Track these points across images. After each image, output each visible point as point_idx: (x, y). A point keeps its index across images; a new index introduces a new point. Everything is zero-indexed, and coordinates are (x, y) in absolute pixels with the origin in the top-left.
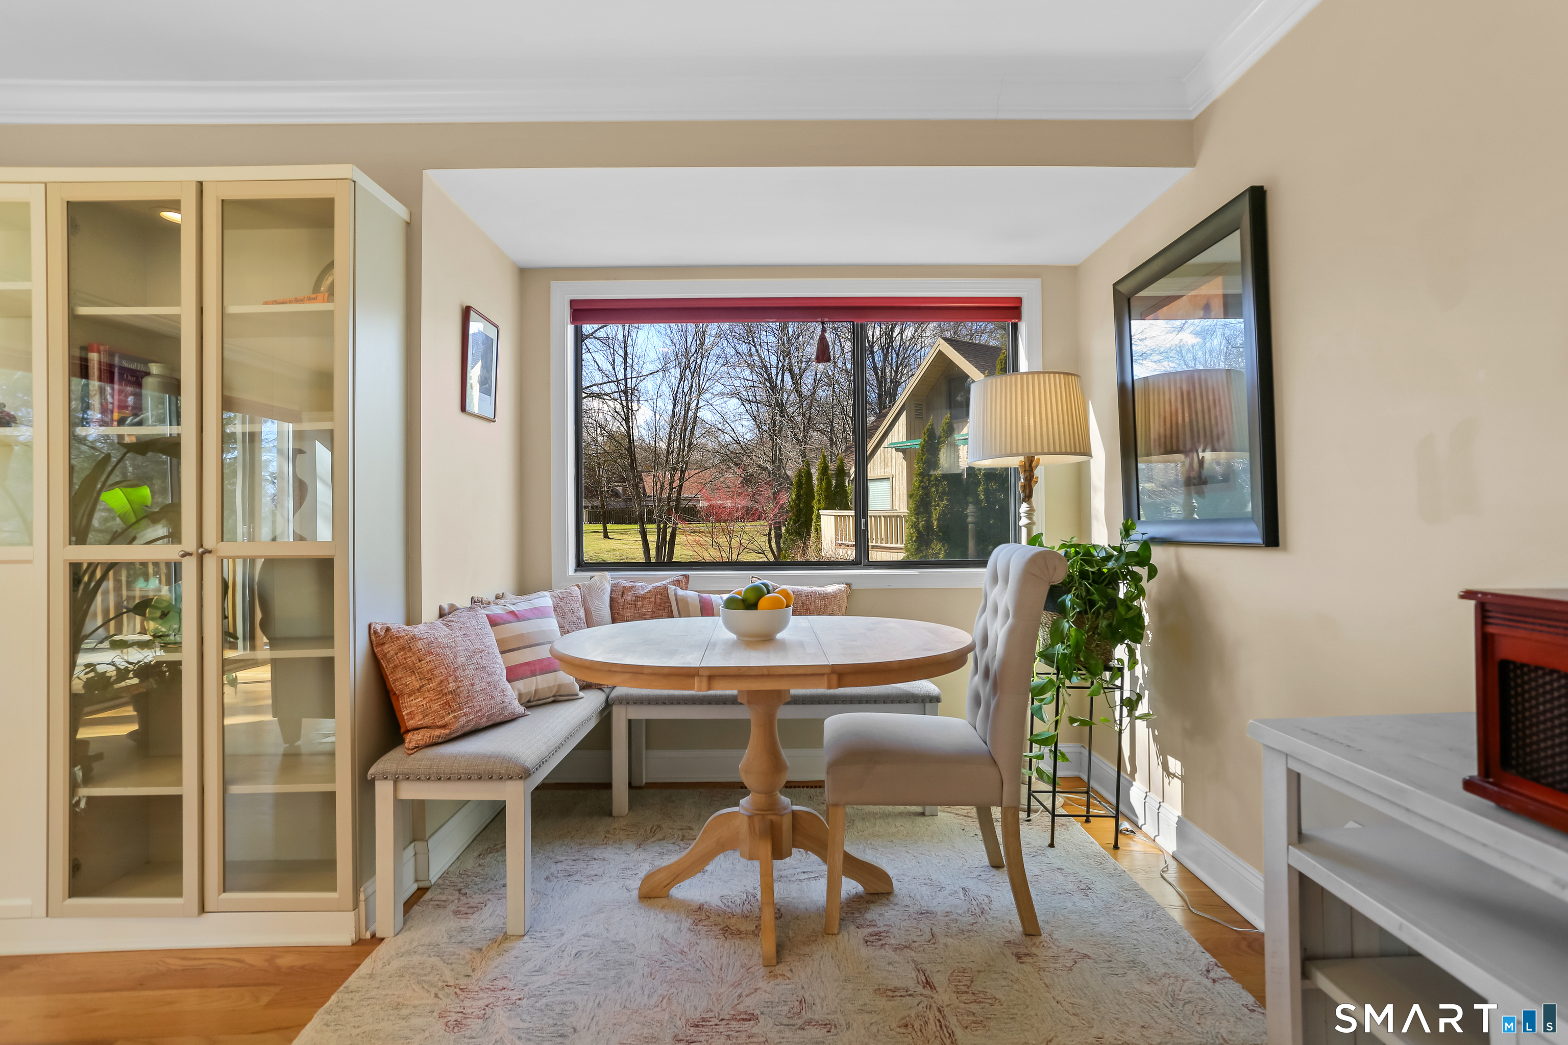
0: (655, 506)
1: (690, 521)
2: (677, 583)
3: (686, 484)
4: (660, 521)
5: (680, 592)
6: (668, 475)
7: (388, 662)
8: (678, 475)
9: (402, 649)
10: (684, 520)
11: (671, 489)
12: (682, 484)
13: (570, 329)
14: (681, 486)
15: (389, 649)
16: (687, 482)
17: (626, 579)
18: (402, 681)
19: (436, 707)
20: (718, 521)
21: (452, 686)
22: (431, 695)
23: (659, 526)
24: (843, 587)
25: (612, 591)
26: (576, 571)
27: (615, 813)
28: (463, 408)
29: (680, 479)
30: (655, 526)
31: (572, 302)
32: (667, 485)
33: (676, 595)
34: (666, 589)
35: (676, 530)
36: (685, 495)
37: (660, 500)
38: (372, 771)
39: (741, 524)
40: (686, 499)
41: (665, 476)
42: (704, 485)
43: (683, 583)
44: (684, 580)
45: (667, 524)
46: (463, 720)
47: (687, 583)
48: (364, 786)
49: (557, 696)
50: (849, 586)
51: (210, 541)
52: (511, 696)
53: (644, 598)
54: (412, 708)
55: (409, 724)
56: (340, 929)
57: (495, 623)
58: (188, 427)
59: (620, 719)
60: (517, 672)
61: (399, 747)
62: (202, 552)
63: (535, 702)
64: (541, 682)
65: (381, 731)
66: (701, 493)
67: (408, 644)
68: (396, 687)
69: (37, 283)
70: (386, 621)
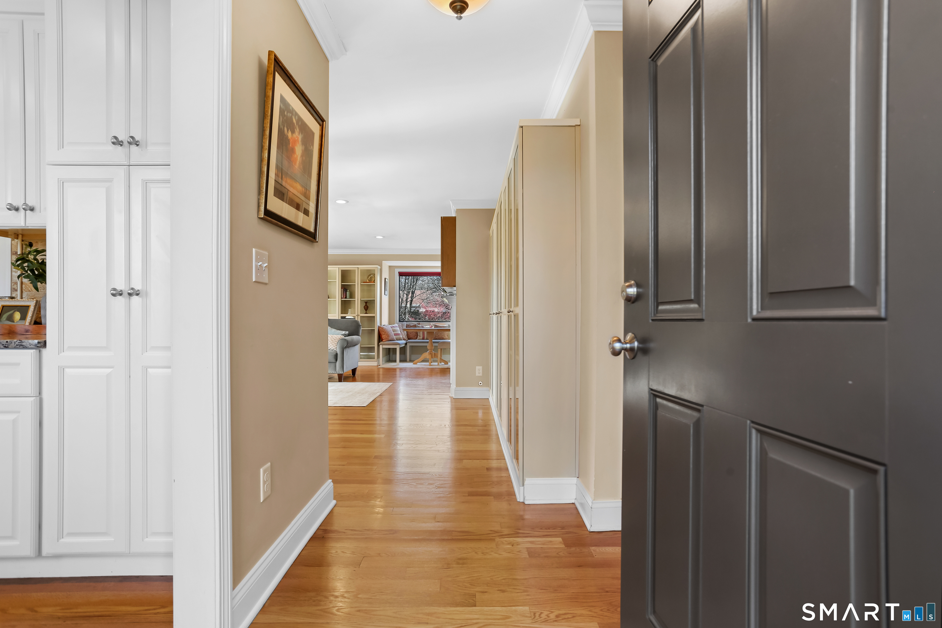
2: (417, 324)
5: (418, 325)
11: (407, 302)
12: (413, 299)
13: (398, 277)
14: (411, 301)
15: (380, 329)
18: (382, 333)
19: (386, 337)
21: (388, 334)
22: (386, 335)
24: (448, 325)
25: (406, 325)
26: (399, 322)
27: (407, 360)
28: (385, 294)
29: (411, 297)
31: (399, 273)
34: (416, 325)
36: (414, 305)
38: (379, 344)
40: (414, 307)
43: (419, 324)
46: (390, 338)
48: (378, 346)
49: (400, 339)
50: (449, 325)
51: (359, 314)
52: (395, 337)
53: (412, 326)
54: (383, 337)
55: (383, 339)
56: (375, 364)
57: (391, 327)
58: (356, 299)
59: (408, 345)
60: (395, 335)
61: (382, 341)
62: (358, 315)
63: (397, 340)
64: (398, 336)
65: (380, 339)
66: (422, 304)
67: (383, 328)
68: (381, 334)
69: (337, 280)
70: (379, 325)
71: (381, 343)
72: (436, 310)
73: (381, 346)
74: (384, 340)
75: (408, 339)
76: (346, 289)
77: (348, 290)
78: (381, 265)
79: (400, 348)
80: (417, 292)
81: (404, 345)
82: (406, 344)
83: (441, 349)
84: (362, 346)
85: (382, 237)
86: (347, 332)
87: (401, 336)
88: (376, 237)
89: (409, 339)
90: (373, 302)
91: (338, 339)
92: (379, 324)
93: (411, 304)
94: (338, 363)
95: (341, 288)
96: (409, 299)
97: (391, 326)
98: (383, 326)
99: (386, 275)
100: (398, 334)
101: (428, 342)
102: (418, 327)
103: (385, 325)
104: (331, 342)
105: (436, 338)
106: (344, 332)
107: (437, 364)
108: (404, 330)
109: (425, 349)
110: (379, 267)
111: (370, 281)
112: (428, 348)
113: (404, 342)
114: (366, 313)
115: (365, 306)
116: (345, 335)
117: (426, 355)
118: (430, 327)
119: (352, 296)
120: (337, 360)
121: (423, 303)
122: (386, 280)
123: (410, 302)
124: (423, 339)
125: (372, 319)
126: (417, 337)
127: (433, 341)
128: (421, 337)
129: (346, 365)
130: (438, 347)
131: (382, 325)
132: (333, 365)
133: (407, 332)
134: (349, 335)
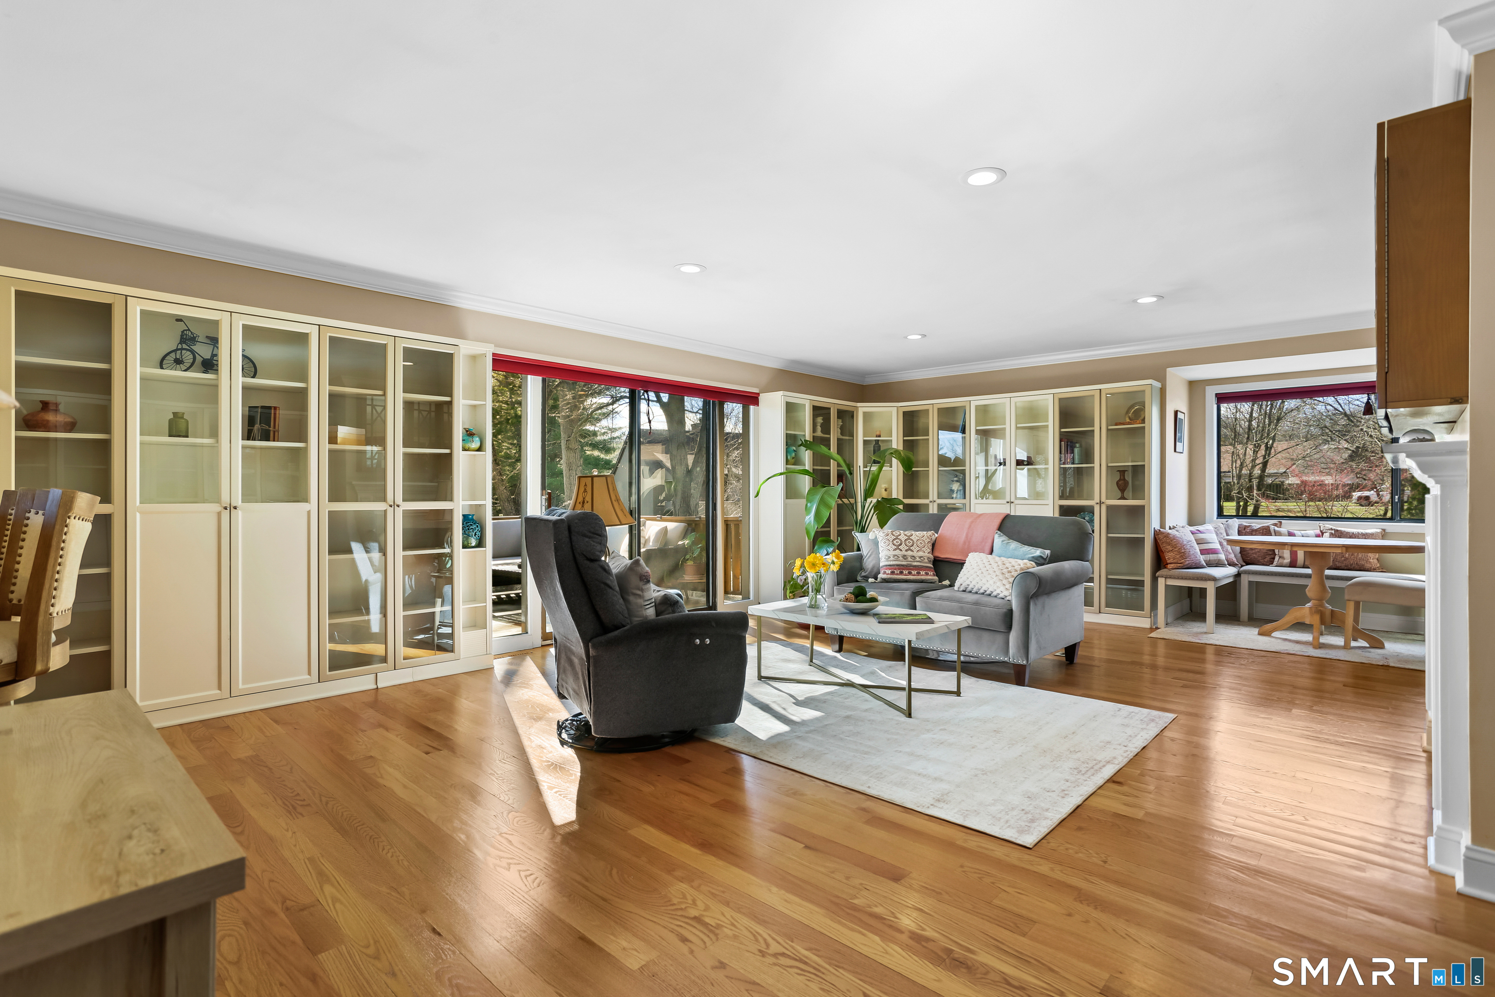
0: (1234, 483)
1: (1275, 499)
2: (1275, 525)
3: (1272, 461)
4: (1239, 498)
5: (1276, 528)
6: (1250, 452)
7: (1160, 541)
8: (1262, 452)
9: (1165, 537)
10: (1268, 497)
12: (1267, 460)
13: (1215, 406)
14: (1265, 463)
15: (1161, 536)
16: (1273, 459)
17: (1246, 522)
18: (1164, 547)
19: (1178, 557)
20: (1311, 500)
21: (1183, 551)
22: (1176, 553)
23: (1238, 503)
24: (1379, 531)
25: (1239, 527)
26: (1217, 518)
27: (1241, 620)
28: (1175, 451)
29: (1264, 457)
30: (1234, 504)
31: (1216, 394)
32: (1248, 460)
33: (1274, 530)
34: (1268, 527)
35: (1259, 508)
36: (1270, 470)
37: (1239, 477)
38: (1157, 574)
39: (1344, 503)
40: (1270, 476)
41: (1245, 453)
42: (1293, 461)
43: (1278, 525)
44: (1279, 523)
45: (1248, 502)
46: (1187, 562)
47: (1281, 525)
48: (1154, 580)
49: (1218, 564)
50: (1384, 530)
51: (1103, 500)
52: (1202, 559)
53: (1256, 530)
54: (1169, 556)
55: (1168, 561)
56: (1145, 623)
57: (1193, 533)
58: (1096, 465)
59: (1245, 580)
60: (1203, 552)
61: (1166, 568)
62: (1101, 503)
63: (1210, 564)
64: (1212, 557)
65: (1159, 562)
66: (1291, 469)
67: (1167, 535)
68: (1163, 549)
69: (1050, 423)
70: (1158, 527)
71: (1163, 572)
72: (1329, 480)
73: (1161, 582)
74: (1169, 566)
75: (1244, 562)
76: (1071, 442)
77: (1078, 445)
78: (1162, 379)
79: (1219, 591)
80: (1279, 446)
81: (1231, 580)
82: (1238, 575)
83: (1357, 604)
84: (1110, 577)
85: (1154, 299)
86: (1048, 552)
87: (1222, 557)
88: (1138, 301)
89: (1248, 564)
90: (1139, 471)
91: (1018, 569)
92: (1155, 524)
93: (1264, 469)
94: (1014, 636)
95: (1061, 441)
96: (1260, 460)
97: (1193, 528)
98: (1170, 529)
99: (1178, 401)
100: (1214, 551)
101: (1308, 576)
102: (1277, 534)
103: (1174, 527)
104: (1001, 577)
105: (1338, 564)
106: (1038, 552)
107: (1339, 641)
108: (1231, 542)
109: (1296, 595)
110: (1158, 385)
111: (1132, 420)
112: (1310, 592)
113: (1232, 570)
114: (1123, 498)
115: (1120, 480)
116: (1040, 561)
117: (1304, 612)
118: (1318, 536)
119: (1087, 457)
120: (1009, 627)
121: (1294, 467)
122: (1180, 416)
123: (1261, 465)
124: (1293, 564)
125: (1138, 514)
126: (1274, 558)
127: (1328, 572)
128: (1287, 561)
129: (1038, 642)
130: (1346, 597)
131: (1167, 528)
132: (999, 638)
133: (1241, 548)
134: (1053, 559)
